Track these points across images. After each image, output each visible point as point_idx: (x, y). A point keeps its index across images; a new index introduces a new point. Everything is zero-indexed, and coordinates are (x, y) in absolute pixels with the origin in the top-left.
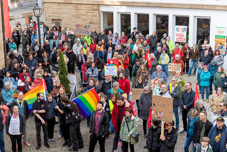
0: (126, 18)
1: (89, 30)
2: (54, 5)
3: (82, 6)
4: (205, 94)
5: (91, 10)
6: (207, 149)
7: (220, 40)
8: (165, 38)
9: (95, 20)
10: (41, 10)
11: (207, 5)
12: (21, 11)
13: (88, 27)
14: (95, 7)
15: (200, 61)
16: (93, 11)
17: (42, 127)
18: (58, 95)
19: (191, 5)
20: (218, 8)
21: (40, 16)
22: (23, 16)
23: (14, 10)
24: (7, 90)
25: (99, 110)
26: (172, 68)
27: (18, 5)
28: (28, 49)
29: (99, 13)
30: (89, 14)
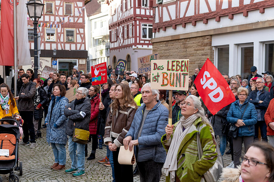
2: (161, 45)
5: (201, 45)
14: (206, 41)
16: (203, 48)
26: (161, 79)
29: (211, 49)
30: (198, 52)
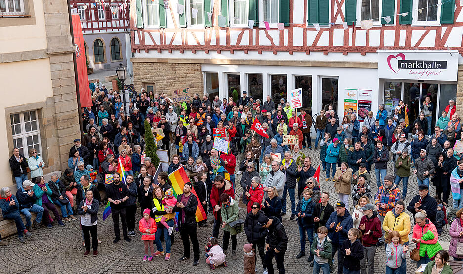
0: (234, 80)
1: (188, 94)
2: (145, 65)
3: (180, 66)
4: (330, 172)
5: (191, 70)
6: (324, 242)
7: (351, 105)
8: (282, 104)
9: (197, 82)
10: (125, 71)
11: (334, 62)
12: (107, 73)
13: (187, 91)
14: (196, 67)
15: (326, 131)
16: (194, 72)
17: (119, 216)
18: (139, 176)
19: (314, 62)
20: (347, 65)
21: (124, 79)
22: (110, 79)
23: (100, 72)
24: (80, 171)
25: (186, 193)
26: (287, 141)
27: (105, 66)
28: (113, 119)
29: (201, 74)
30: (188, 75)
